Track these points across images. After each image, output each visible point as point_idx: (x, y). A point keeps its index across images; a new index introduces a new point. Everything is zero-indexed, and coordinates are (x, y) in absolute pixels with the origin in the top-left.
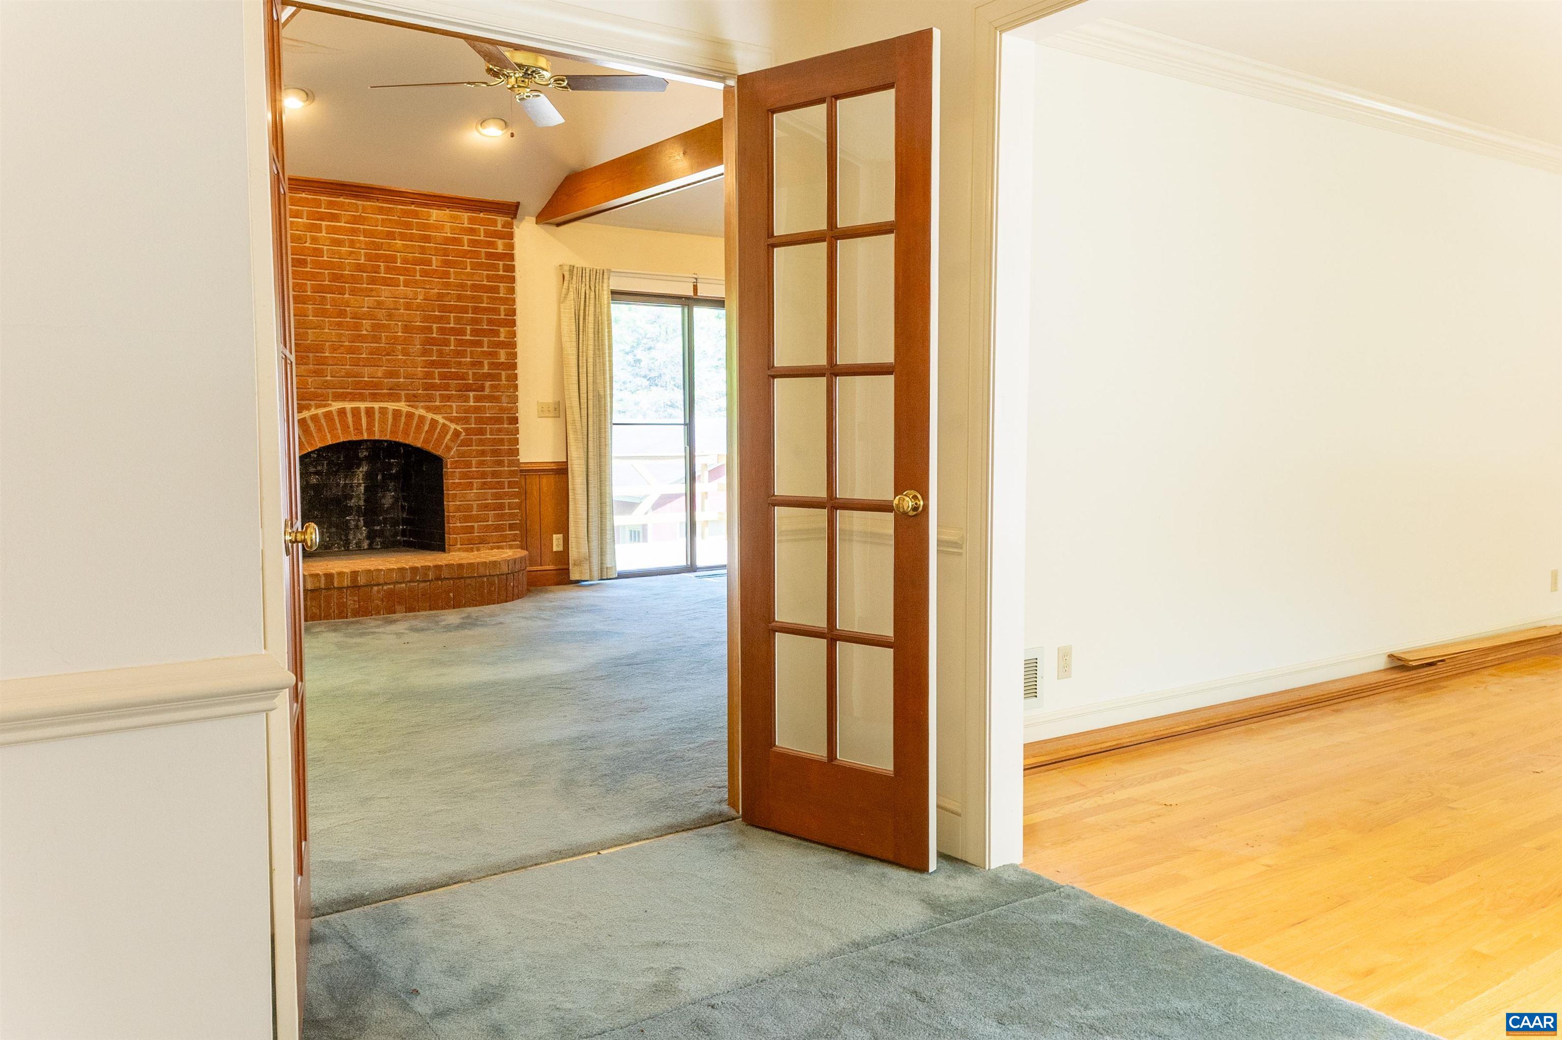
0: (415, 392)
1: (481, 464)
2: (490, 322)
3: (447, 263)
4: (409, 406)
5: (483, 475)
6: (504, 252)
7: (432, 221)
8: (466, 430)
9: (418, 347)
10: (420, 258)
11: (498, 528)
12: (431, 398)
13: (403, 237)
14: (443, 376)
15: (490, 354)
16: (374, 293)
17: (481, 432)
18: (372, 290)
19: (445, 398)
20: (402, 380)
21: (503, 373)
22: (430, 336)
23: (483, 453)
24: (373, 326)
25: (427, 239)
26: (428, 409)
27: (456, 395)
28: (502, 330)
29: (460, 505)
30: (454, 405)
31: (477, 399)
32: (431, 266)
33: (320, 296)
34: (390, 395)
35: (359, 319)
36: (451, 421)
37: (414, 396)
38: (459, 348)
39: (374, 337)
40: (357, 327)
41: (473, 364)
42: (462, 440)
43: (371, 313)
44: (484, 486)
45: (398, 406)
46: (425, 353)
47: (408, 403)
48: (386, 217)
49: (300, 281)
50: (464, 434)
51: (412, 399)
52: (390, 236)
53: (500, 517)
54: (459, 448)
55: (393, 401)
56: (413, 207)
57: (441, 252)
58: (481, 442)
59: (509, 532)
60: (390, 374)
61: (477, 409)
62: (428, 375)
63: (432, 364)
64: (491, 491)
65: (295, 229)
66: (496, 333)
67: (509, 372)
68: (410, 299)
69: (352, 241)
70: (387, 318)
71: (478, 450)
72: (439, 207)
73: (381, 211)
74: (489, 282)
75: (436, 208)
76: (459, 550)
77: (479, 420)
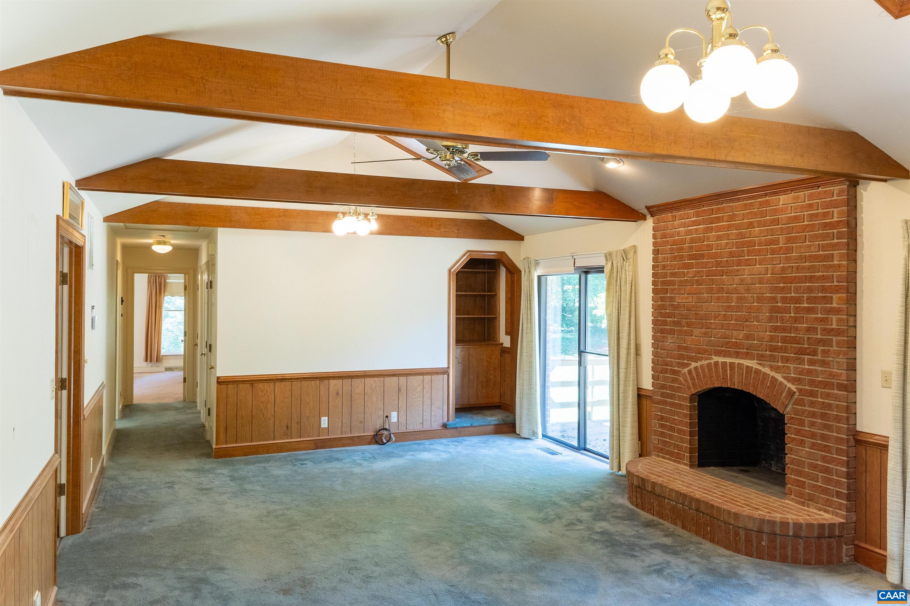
0: (763, 353)
1: (812, 424)
2: (824, 289)
3: (789, 240)
4: (759, 364)
5: (813, 436)
6: (839, 219)
7: (781, 206)
8: (800, 390)
9: (767, 314)
10: (771, 239)
11: (825, 491)
12: (773, 358)
13: (760, 224)
14: (784, 340)
15: (822, 320)
16: (739, 273)
17: (812, 394)
18: (738, 271)
19: (787, 360)
20: (756, 342)
21: (834, 339)
22: (775, 305)
23: (813, 415)
24: (738, 298)
25: (776, 222)
26: (772, 368)
27: (793, 357)
28: (834, 296)
29: (794, 459)
30: (792, 366)
31: (812, 362)
32: (779, 245)
33: (709, 279)
34: (747, 353)
35: (730, 294)
36: (789, 379)
37: (762, 356)
38: (798, 315)
39: (737, 307)
40: (728, 300)
41: (808, 330)
42: (796, 400)
43: (737, 288)
44: (813, 446)
45: (751, 364)
46: (770, 319)
47: (759, 362)
48: (749, 211)
49: (700, 269)
50: (798, 394)
51: (761, 358)
52: (751, 225)
53: (828, 481)
54: (795, 406)
55: (749, 359)
56: (767, 198)
57: (785, 232)
58: (812, 404)
59: (836, 500)
60: (748, 337)
61: (810, 372)
62: (772, 339)
63: (775, 329)
64: (822, 453)
65: (698, 233)
66: (830, 300)
67: (840, 338)
68: (763, 275)
69: (728, 235)
70: (747, 292)
71: (810, 411)
72: (785, 192)
73: (746, 207)
74: (825, 251)
75: (783, 193)
76: (792, 500)
77: (812, 383)
